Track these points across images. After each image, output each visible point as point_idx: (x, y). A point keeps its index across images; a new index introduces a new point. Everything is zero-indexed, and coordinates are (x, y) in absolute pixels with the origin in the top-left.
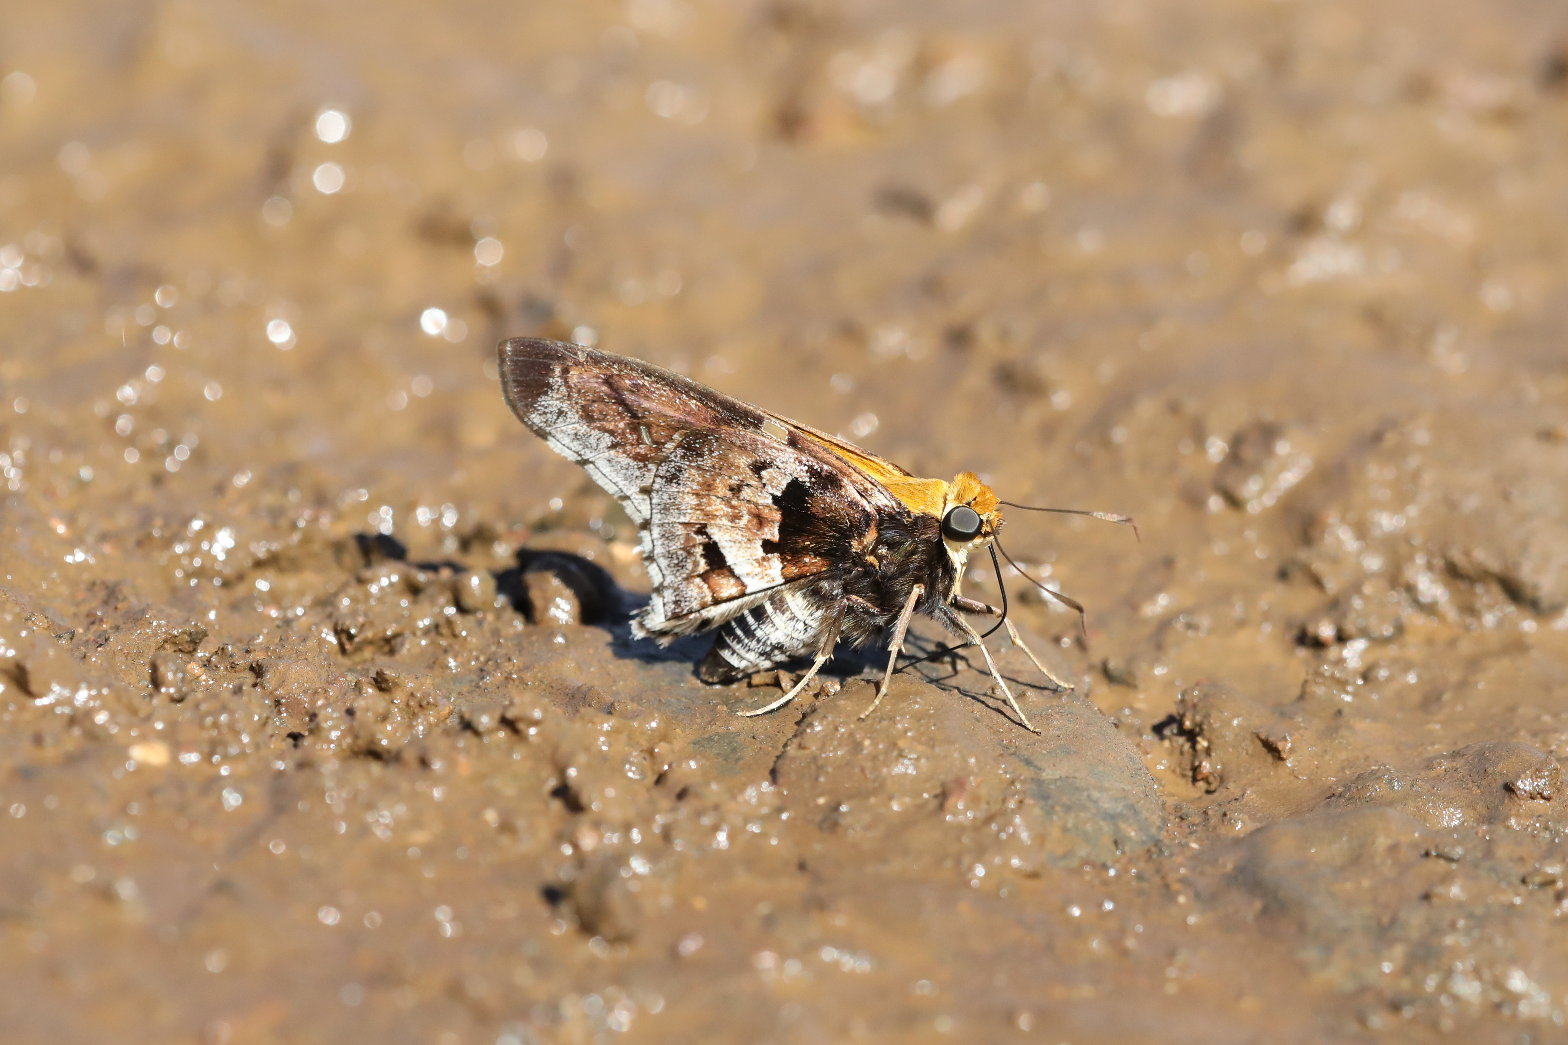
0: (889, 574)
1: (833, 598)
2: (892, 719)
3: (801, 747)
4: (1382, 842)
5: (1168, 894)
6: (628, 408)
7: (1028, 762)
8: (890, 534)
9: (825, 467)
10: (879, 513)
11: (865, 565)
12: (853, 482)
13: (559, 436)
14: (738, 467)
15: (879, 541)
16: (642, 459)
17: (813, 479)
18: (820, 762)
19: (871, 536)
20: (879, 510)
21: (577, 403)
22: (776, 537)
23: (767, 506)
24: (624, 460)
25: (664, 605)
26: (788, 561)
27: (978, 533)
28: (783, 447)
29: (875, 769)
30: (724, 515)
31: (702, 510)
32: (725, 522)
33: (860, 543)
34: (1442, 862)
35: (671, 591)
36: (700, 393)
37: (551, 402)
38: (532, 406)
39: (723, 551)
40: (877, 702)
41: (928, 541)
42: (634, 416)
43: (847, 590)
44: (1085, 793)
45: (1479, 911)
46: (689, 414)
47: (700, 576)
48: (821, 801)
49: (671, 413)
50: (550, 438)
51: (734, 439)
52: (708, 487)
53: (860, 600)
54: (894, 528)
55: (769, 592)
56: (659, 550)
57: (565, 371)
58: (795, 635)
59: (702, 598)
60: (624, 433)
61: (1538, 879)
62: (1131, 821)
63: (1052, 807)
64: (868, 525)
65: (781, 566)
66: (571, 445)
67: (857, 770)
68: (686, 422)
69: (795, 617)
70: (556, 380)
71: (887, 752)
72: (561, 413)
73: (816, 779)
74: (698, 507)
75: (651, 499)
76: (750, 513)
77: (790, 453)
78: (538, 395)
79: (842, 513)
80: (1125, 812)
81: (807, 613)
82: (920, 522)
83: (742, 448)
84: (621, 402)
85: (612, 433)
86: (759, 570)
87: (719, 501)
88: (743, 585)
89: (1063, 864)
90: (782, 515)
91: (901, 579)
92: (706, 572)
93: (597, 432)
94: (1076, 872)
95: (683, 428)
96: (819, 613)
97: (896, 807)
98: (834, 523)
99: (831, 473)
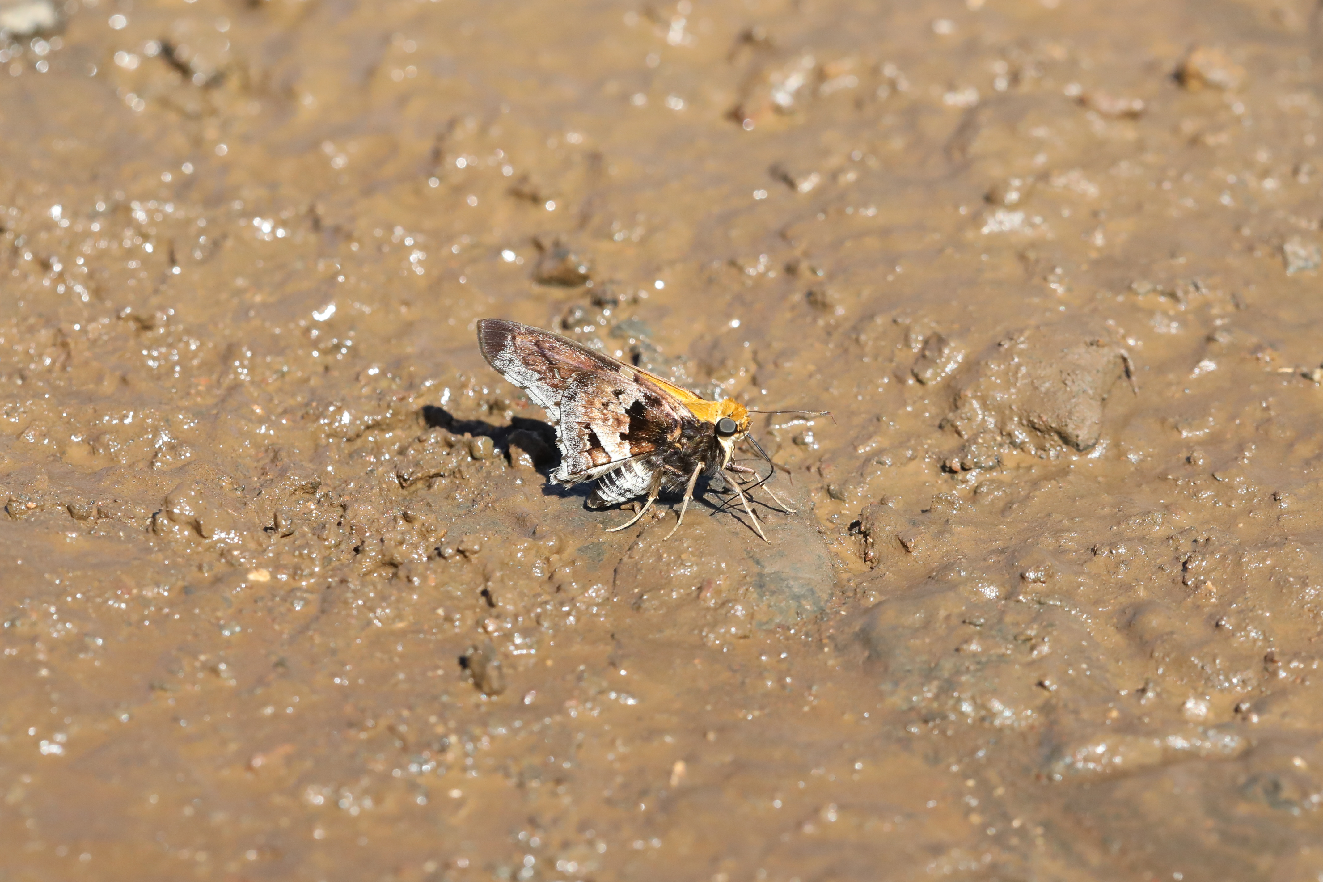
0: (688, 453)
1: (658, 466)
2: (681, 540)
3: (630, 557)
4: (942, 613)
5: (821, 646)
6: (547, 359)
7: (758, 563)
8: (688, 432)
9: (653, 394)
10: (682, 420)
11: (675, 448)
12: (668, 403)
13: (510, 373)
14: (607, 393)
15: (682, 435)
16: (555, 386)
17: (647, 401)
18: (639, 567)
19: (677, 433)
20: (682, 419)
21: (520, 355)
22: (627, 432)
23: (622, 414)
24: (546, 387)
25: (568, 466)
26: (634, 445)
27: (736, 431)
28: (630, 382)
29: (668, 572)
30: (600, 418)
31: (588, 415)
32: (600, 422)
33: (672, 436)
34: (972, 626)
35: (571, 459)
36: (586, 351)
37: (506, 354)
38: (496, 357)
39: (600, 438)
40: (675, 529)
41: (709, 436)
42: (551, 363)
43: (666, 461)
44: (786, 582)
45: (984, 659)
46: (580, 363)
47: (587, 451)
48: (636, 590)
49: (571, 362)
50: (505, 374)
51: (604, 377)
52: (591, 403)
53: (671, 468)
54: (690, 429)
55: (624, 461)
56: (565, 436)
57: (514, 338)
58: (637, 485)
59: (588, 464)
60: (545, 372)
61: (1022, 638)
62: (809, 599)
63: (764, 592)
64: (676, 427)
65: (630, 447)
66: (517, 378)
67: (657, 572)
68: (579, 367)
69: (637, 475)
70: (508, 342)
71: (675, 561)
72: (511, 361)
73: (636, 577)
74: (586, 414)
75: (560, 409)
76: (613, 418)
77: (635, 386)
78: (499, 351)
79: (663, 419)
80: (806, 593)
81: (643, 473)
82: (704, 426)
83: (609, 382)
84: (544, 355)
85: (539, 372)
86: (618, 449)
87: (597, 411)
88: (609, 457)
89: (764, 627)
90: (631, 419)
91: (694, 457)
92: (590, 449)
93: (531, 371)
94: (772, 632)
95: (577, 371)
96: (651, 473)
97: (674, 595)
98: (658, 425)
99: (656, 397)
